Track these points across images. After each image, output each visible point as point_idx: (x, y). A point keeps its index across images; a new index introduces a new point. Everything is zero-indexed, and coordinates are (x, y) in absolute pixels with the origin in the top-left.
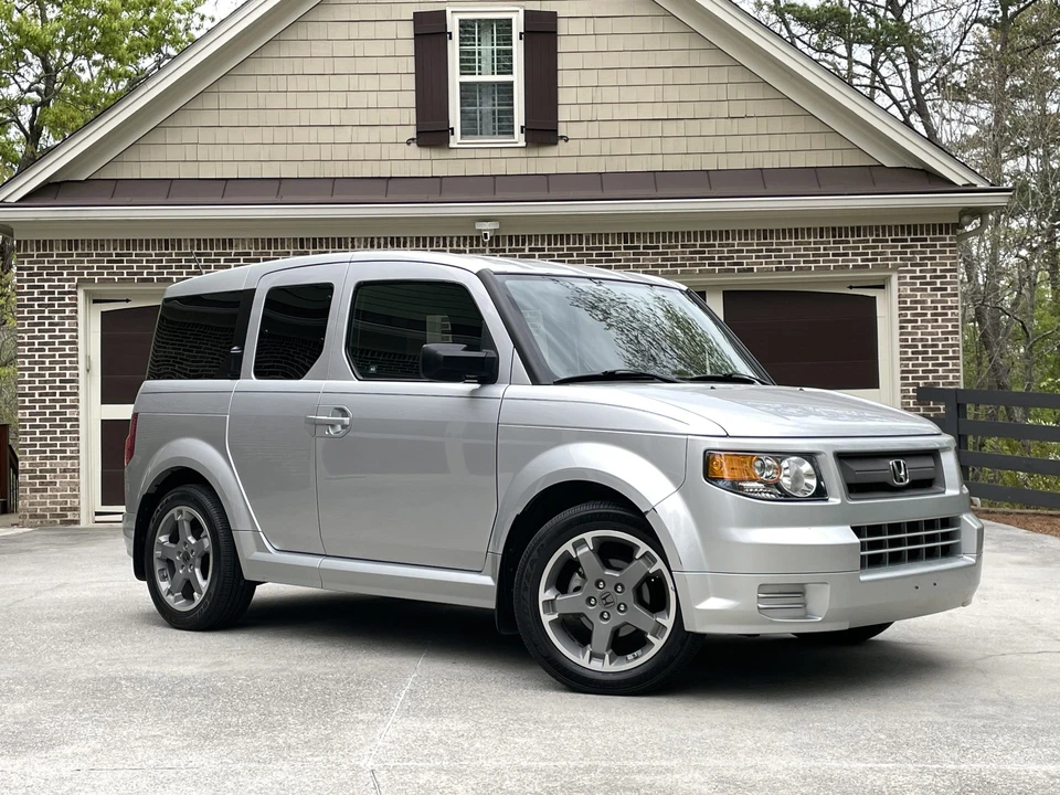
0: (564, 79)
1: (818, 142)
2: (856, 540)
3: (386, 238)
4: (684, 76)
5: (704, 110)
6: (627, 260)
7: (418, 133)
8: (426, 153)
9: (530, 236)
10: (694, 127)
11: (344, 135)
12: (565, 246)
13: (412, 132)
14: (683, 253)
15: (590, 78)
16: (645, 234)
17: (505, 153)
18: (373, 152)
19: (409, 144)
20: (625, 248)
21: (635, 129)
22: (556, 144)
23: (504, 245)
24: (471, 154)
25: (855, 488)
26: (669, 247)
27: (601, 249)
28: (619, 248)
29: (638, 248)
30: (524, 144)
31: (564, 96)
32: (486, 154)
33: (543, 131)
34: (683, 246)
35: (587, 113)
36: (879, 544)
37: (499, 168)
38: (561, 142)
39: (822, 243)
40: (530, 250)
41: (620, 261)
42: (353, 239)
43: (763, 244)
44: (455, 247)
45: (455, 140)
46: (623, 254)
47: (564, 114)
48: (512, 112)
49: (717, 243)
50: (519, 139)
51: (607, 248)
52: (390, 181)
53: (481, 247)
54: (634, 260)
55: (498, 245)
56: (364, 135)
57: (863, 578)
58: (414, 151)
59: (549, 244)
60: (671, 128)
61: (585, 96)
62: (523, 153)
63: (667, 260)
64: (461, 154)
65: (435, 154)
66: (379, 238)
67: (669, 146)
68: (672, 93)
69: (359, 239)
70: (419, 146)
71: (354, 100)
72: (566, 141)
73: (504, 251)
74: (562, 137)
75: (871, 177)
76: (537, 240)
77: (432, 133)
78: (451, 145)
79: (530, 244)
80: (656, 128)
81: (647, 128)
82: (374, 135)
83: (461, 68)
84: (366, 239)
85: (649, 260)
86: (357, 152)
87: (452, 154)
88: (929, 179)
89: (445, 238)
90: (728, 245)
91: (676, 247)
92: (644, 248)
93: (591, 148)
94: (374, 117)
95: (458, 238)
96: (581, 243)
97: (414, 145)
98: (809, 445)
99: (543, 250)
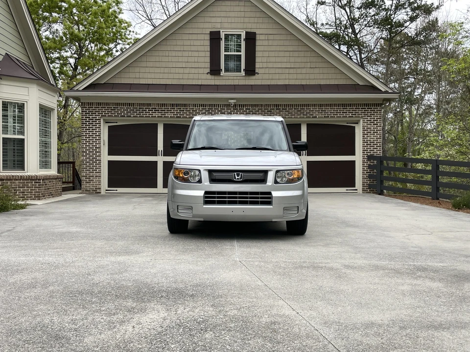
0: (258, 54)
1: (339, 76)
3: (200, 104)
4: (296, 54)
5: (302, 65)
6: (276, 113)
7: (210, 70)
8: (213, 77)
9: (246, 105)
10: (299, 71)
11: (187, 71)
12: (257, 108)
13: (208, 70)
14: (295, 111)
15: (266, 54)
16: (282, 105)
17: (238, 78)
18: (196, 76)
19: (207, 74)
20: (276, 109)
21: (280, 71)
23: (237, 107)
24: (228, 78)
26: (290, 109)
27: (268, 109)
28: (274, 109)
29: (280, 109)
30: (244, 75)
31: (257, 60)
32: (232, 78)
33: (251, 70)
34: (295, 109)
35: (265, 65)
37: (236, 83)
38: (256, 75)
39: (339, 109)
40: (245, 109)
41: (274, 113)
42: (189, 104)
43: (320, 109)
44: (222, 108)
45: (223, 73)
46: (275, 111)
47: (257, 65)
48: (241, 64)
49: (306, 108)
50: (243, 73)
51: (270, 109)
52: (202, 86)
53: (230, 108)
54: (279, 113)
55: (235, 107)
56: (193, 71)
58: (209, 76)
59: (252, 107)
60: (292, 71)
61: (265, 60)
62: (244, 78)
63: (290, 113)
64: (224, 78)
65: (216, 77)
66: (197, 104)
67: (291, 76)
68: (292, 60)
69: (191, 104)
70: (211, 75)
71: (191, 60)
73: (237, 109)
74: (257, 73)
75: (355, 88)
76: (248, 106)
77: (215, 70)
78: (221, 75)
80: (287, 71)
81: (284, 71)
82: (196, 71)
83: (225, 50)
84: (193, 105)
85: (283, 113)
86: (191, 76)
87: (221, 78)
88: (374, 89)
89: (219, 105)
90: (309, 109)
92: (282, 109)
93: (266, 76)
94: (196, 65)
95: (223, 105)
96: (262, 107)
97: (209, 74)
99: (249, 109)
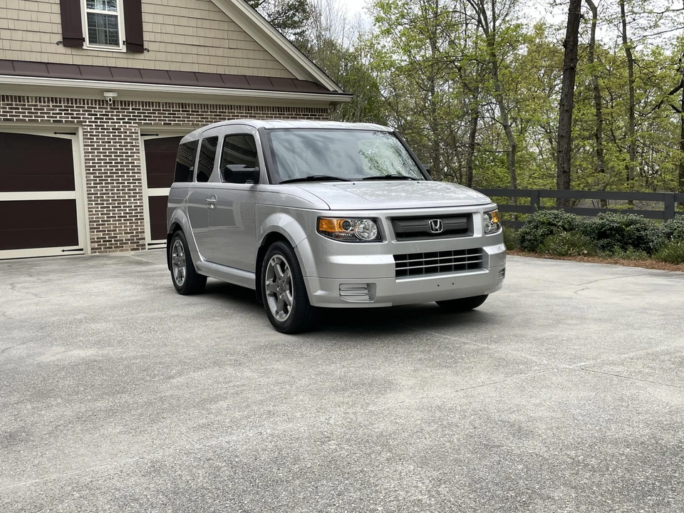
0: (145, 18)
1: (270, 65)
2: (394, 262)
3: (48, 98)
4: (207, 24)
5: (216, 43)
6: (183, 117)
7: (63, 38)
8: (69, 51)
9: (132, 102)
10: (212, 51)
11: (18, 35)
12: (151, 108)
13: (59, 38)
14: (211, 115)
15: (160, 19)
16: (192, 104)
17: (115, 55)
18: (37, 47)
19: (58, 44)
20: (183, 111)
21: (184, 49)
22: (143, 52)
23: (118, 105)
24: (94, 54)
25: (400, 235)
26: (204, 112)
27: (170, 111)
28: (179, 111)
29: (189, 111)
30: (125, 51)
31: (146, 27)
32: (104, 54)
33: (136, 45)
34: (211, 112)
35: (159, 38)
36: (405, 265)
37: (112, 63)
38: (145, 52)
39: (274, 114)
40: (133, 109)
41: (180, 117)
42: (28, 97)
43: (248, 113)
44: (90, 105)
45: (86, 45)
46: (182, 114)
47: (146, 37)
48: (117, 33)
49: (227, 111)
50: (123, 48)
51: (173, 111)
52: (48, 66)
53: (105, 106)
54: (187, 118)
55: (114, 105)
56: (30, 36)
57: (397, 281)
58: (61, 49)
59: (143, 107)
60: (201, 51)
61: (157, 28)
62: (125, 56)
63: (204, 118)
64: (89, 53)
65: (75, 52)
66: (44, 98)
67: (201, 59)
68: (201, 33)
69: (32, 97)
70: (64, 46)
71: (23, 15)
72: (148, 51)
73: (118, 109)
74: (146, 49)
75: (292, 84)
76: (136, 104)
77: (72, 39)
78: (84, 47)
79: (132, 106)
80: (195, 50)
81: (191, 49)
82: (36, 37)
83: (87, 5)
84: (36, 98)
85: (195, 118)
86: (26, 46)
87: (85, 53)
88: (317, 87)
89: (84, 100)
90: (232, 113)
91: (208, 112)
92: (192, 111)
93: (162, 56)
94: (35, 27)
95: (92, 100)
96: (159, 107)
97: (61, 46)
98: (374, 214)
99: (140, 109)
